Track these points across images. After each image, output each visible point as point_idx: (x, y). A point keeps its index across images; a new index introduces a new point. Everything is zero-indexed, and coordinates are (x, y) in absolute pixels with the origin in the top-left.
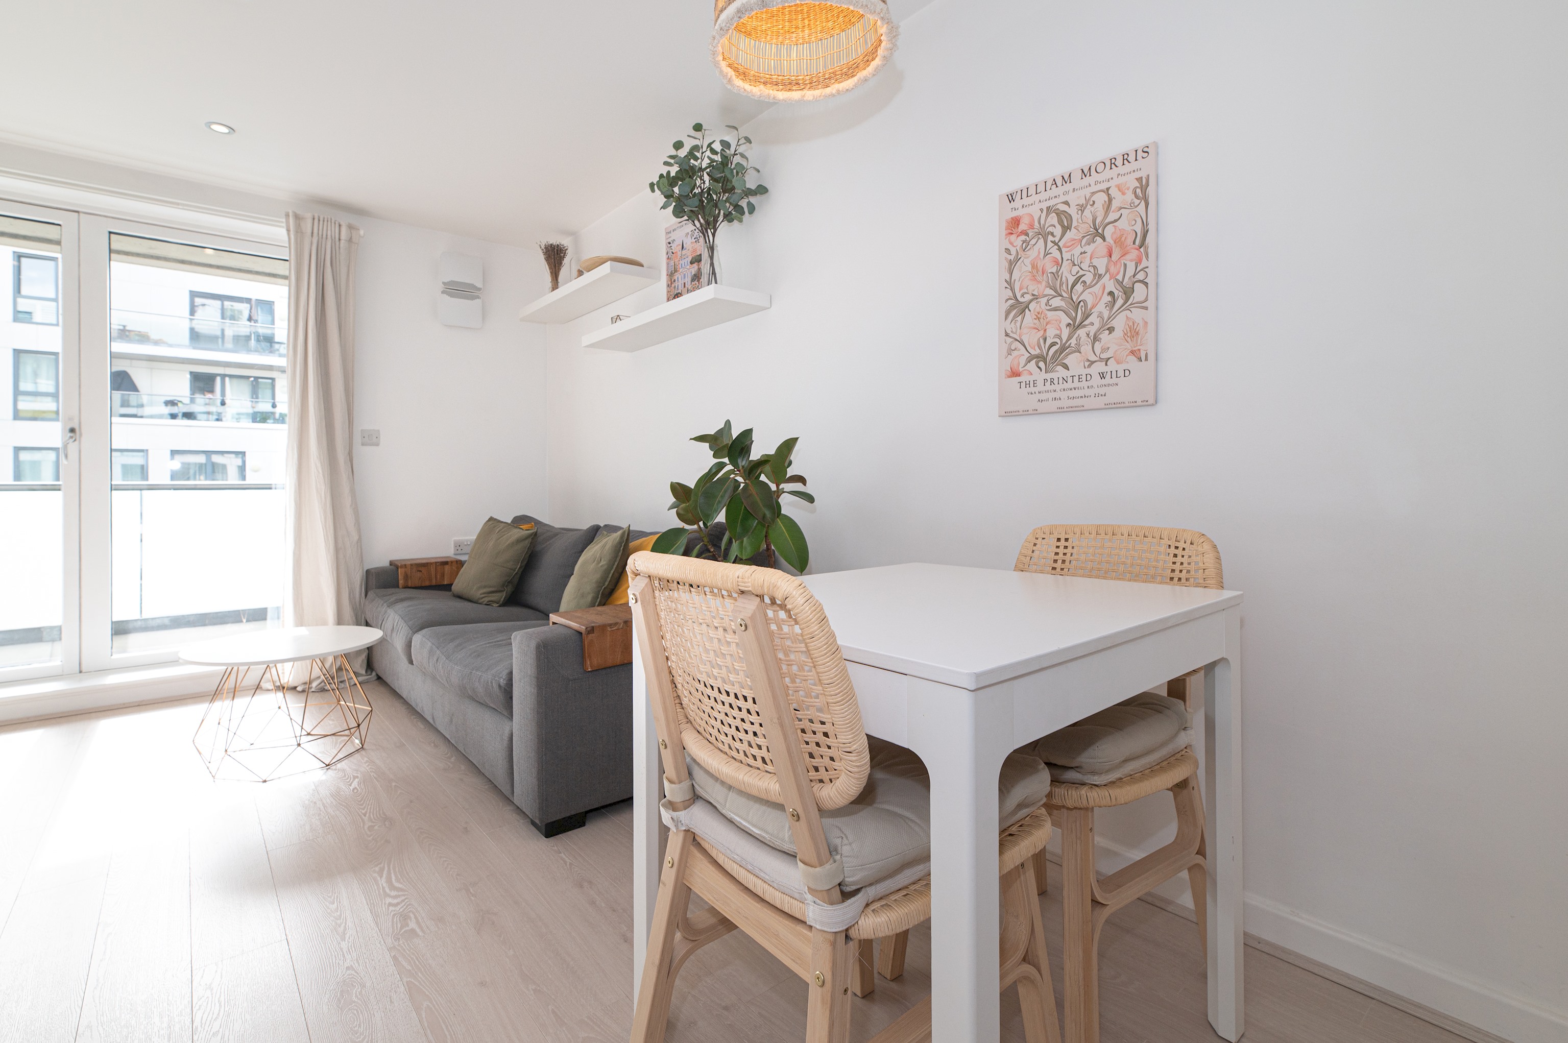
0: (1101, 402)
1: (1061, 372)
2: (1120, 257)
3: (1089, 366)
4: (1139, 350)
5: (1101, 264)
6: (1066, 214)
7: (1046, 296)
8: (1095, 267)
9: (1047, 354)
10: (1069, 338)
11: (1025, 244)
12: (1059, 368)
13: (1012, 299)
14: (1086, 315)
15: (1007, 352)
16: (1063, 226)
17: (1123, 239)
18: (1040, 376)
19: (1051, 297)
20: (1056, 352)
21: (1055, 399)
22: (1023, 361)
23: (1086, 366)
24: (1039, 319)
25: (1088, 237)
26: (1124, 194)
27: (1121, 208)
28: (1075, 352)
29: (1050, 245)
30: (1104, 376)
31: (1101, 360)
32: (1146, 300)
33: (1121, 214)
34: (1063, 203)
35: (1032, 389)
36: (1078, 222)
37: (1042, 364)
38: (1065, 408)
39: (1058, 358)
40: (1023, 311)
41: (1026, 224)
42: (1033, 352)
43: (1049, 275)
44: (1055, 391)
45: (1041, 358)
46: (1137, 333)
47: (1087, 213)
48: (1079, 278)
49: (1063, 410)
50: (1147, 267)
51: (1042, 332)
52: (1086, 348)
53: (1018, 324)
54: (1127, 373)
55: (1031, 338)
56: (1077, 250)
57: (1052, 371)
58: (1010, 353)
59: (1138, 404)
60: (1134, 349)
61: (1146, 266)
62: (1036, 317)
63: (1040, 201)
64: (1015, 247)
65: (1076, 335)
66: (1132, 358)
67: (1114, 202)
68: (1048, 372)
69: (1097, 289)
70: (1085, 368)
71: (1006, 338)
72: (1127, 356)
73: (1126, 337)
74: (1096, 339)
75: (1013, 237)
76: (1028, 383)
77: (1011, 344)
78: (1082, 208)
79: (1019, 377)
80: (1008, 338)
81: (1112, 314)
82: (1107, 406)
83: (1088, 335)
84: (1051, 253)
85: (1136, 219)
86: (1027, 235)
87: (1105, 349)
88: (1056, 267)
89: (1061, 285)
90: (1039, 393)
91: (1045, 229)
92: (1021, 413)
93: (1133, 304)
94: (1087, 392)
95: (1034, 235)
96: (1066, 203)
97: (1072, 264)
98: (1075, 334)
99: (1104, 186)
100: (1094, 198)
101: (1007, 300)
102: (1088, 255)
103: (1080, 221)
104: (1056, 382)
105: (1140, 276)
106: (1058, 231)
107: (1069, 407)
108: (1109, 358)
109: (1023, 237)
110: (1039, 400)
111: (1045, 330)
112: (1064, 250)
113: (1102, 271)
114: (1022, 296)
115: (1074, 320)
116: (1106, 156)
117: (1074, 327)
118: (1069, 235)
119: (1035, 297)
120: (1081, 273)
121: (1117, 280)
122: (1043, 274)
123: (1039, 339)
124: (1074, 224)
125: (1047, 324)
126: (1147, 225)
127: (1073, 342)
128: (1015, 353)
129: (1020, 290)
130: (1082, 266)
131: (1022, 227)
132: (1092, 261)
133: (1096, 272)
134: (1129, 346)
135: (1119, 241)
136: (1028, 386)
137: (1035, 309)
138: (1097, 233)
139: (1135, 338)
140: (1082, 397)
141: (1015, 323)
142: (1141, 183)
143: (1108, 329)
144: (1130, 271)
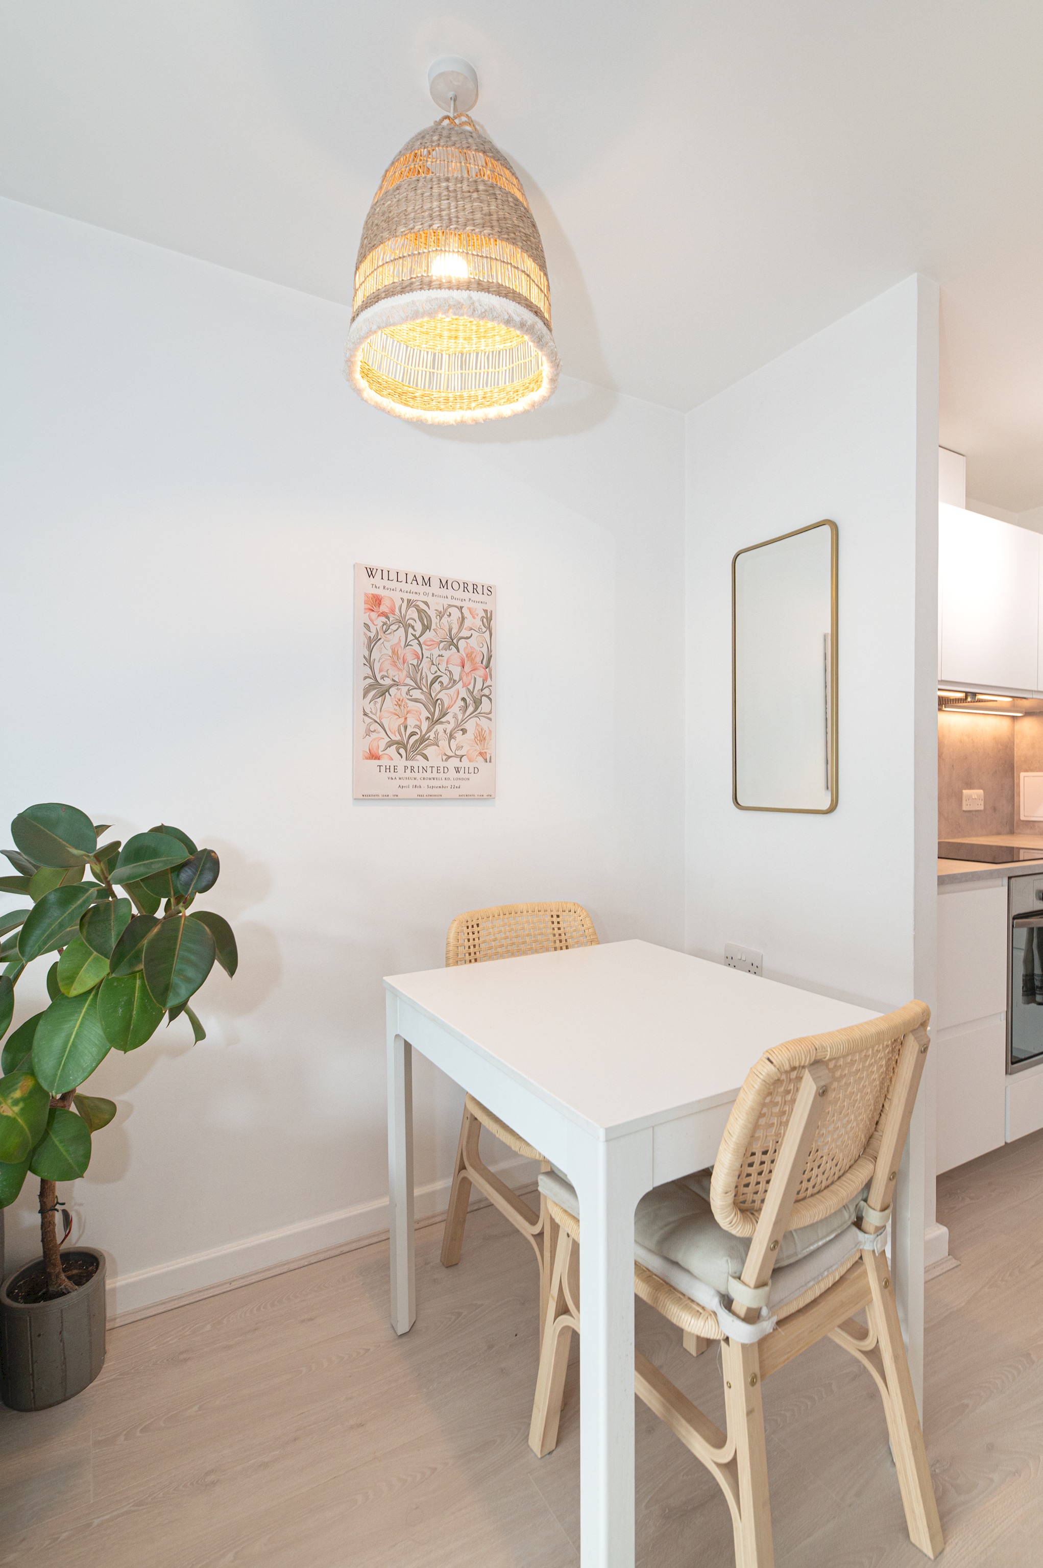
0: (455, 793)
1: (420, 762)
2: (472, 670)
3: (446, 760)
4: (486, 753)
5: (456, 671)
6: (426, 614)
7: (407, 685)
8: (450, 672)
9: (408, 742)
10: (428, 731)
11: (385, 627)
12: (419, 757)
13: (371, 678)
14: (442, 713)
15: (366, 732)
16: (423, 624)
17: (473, 656)
18: (401, 763)
19: (412, 688)
20: (416, 741)
21: (416, 786)
22: (383, 744)
23: (444, 760)
24: (400, 706)
25: (445, 643)
26: (474, 618)
27: (471, 629)
28: (433, 745)
29: (410, 637)
30: (459, 770)
31: (456, 756)
32: (490, 713)
33: (472, 634)
34: (423, 602)
35: (392, 775)
36: (436, 626)
37: (402, 751)
38: (425, 796)
39: (418, 747)
40: (383, 694)
41: (387, 607)
42: (393, 738)
43: (410, 665)
44: (415, 779)
45: (401, 744)
46: (485, 739)
47: (445, 619)
48: (437, 678)
49: (422, 797)
50: (491, 686)
51: (402, 720)
52: (443, 743)
53: (379, 706)
54: (476, 770)
55: (392, 723)
56: (436, 652)
57: (412, 759)
58: (368, 734)
59: (484, 797)
60: (482, 751)
61: (489, 684)
62: (396, 703)
63: (401, 590)
64: (375, 625)
65: (434, 730)
66: (480, 758)
67: (466, 620)
68: (408, 760)
69: (452, 691)
70: (443, 761)
71: (364, 716)
72: (477, 756)
73: (476, 740)
74: (451, 737)
75: (374, 615)
76: (388, 767)
77: (369, 725)
78: (440, 615)
79: (378, 761)
80: (366, 718)
81: (465, 718)
82: (461, 797)
83: (445, 731)
84: (411, 645)
85: (483, 643)
86: (388, 618)
87: (460, 747)
88: (416, 660)
89: (421, 679)
90: (400, 779)
91: (406, 620)
92: (381, 797)
93: (482, 713)
94: (445, 783)
95: (395, 621)
96: (426, 603)
97: (431, 663)
98: (433, 728)
99: (459, 604)
100: (451, 610)
101: (365, 678)
102: (445, 659)
103: (438, 625)
104: (416, 769)
105: (486, 692)
106: (419, 627)
107: (429, 795)
108: (463, 756)
109: (384, 619)
110: (400, 786)
111: (406, 719)
112: (424, 646)
113: (456, 677)
114: (382, 678)
115: (433, 714)
116: (462, 578)
117: (434, 722)
118: (428, 635)
119: (396, 684)
120: (439, 673)
121: (469, 690)
122: (404, 663)
123: (399, 726)
124: (433, 626)
125: (408, 712)
126: (491, 652)
127: (432, 735)
128: (374, 735)
129: (380, 672)
130: (440, 667)
131: (383, 608)
132: (448, 666)
133: (451, 677)
134: (478, 748)
135: (470, 656)
136: (388, 770)
137: (396, 694)
138: (452, 642)
139: (483, 742)
140: (440, 787)
141: (375, 704)
142: (487, 615)
143: (462, 730)
144: (479, 685)
